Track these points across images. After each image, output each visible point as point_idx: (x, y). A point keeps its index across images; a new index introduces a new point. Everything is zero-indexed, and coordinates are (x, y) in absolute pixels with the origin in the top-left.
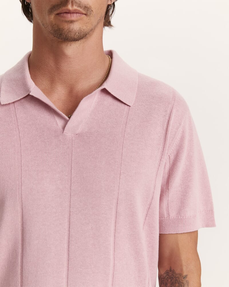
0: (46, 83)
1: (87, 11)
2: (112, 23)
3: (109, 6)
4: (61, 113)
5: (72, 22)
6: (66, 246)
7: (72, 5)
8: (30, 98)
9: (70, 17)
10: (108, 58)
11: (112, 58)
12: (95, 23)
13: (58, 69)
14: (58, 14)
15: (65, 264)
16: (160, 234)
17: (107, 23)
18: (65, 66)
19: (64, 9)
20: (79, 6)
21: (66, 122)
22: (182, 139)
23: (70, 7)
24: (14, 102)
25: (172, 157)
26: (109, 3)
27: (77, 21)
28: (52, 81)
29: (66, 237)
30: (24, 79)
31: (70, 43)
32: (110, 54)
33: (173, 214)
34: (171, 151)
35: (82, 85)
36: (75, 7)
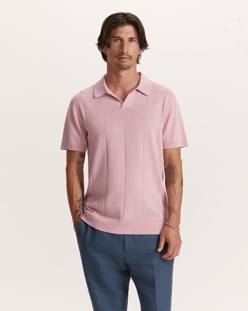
0: (113, 88)
1: (130, 58)
2: (140, 62)
3: (139, 55)
4: (120, 100)
5: (125, 62)
6: (124, 153)
7: (125, 55)
8: (107, 95)
9: (124, 60)
10: (139, 76)
11: (140, 75)
12: (133, 63)
13: (118, 82)
14: (119, 58)
15: (124, 159)
16: (164, 150)
17: (138, 62)
18: (121, 81)
19: (121, 57)
20: (128, 56)
21: (122, 104)
22: (171, 108)
23: (124, 56)
24: (100, 97)
25: (167, 117)
26: (139, 54)
27: (127, 61)
28: (116, 87)
29: (124, 149)
30: (104, 86)
31: (123, 70)
32: (140, 74)
33: (168, 140)
34: (166, 114)
35: (128, 88)
36: (126, 56)
